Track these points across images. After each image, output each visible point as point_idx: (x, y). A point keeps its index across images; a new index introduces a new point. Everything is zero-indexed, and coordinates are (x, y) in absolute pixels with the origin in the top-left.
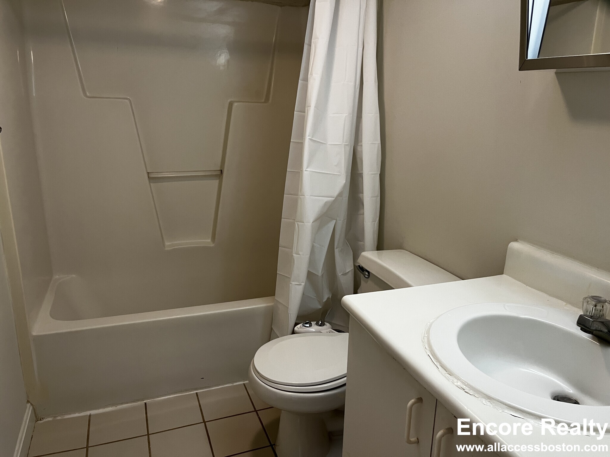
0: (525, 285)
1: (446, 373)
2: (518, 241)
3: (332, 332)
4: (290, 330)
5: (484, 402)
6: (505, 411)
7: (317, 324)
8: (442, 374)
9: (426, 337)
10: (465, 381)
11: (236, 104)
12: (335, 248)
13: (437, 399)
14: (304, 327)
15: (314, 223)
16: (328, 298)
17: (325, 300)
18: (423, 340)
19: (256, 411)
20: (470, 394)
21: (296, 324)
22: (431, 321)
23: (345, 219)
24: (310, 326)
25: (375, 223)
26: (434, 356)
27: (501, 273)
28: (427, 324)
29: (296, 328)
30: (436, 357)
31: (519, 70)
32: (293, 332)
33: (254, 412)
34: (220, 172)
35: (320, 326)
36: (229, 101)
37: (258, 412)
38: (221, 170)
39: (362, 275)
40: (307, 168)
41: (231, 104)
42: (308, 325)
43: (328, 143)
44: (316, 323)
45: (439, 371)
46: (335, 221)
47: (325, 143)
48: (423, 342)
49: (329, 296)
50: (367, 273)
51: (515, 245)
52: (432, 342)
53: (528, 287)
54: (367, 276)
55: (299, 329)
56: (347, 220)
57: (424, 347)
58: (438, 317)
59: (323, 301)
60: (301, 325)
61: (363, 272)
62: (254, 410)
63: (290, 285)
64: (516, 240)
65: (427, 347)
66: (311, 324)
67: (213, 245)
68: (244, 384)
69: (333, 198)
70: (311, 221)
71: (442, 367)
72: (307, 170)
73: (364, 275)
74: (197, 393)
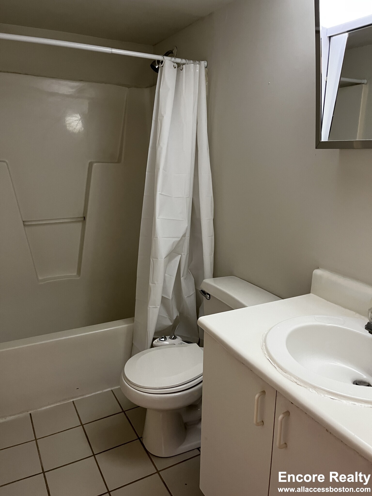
0: (326, 301)
1: (282, 371)
2: (320, 269)
3: (183, 343)
4: (150, 345)
5: (311, 390)
6: (326, 396)
7: (171, 338)
8: (279, 372)
9: (264, 345)
10: (297, 377)
11: (95, 164)
12: (181, 277)
13: (277, 391)
14: (161, 341)
15: (165, 259)
16: (177, 316)
17: (174, 318)
18: (263, 348)
19: (123, 411)
20: (301, 386)
21: (154, 339)
22: (266, 333)
23: (188, 254)
24: (165, 340)
25: (211, 257)
26: (272, 359)
27: (309, 292)
28: (263, 335)
29: (154, 342)
30: (274, 360)
31: (316, 148)
32: (152, 346)
33: (122, 413)
34: (83, 218)
35: (173, 339)
36: (89, 161)
37: (125, 412)
38: (84, 217)
39: (204, 298)
40: (158, 216)
41: (91, 164)
42: (163, 339)
43: (174, 196)
44: (169, 337)
45: (277, 370)
46: (180, 255)
47: (171, 196)
48: (263, 350)
49: (178, 315)
50: (208, 296)
51: (317, 272)
52: (269, 348)
53: (328, 302)
54: (208, 298)
55: (156, 343)
56: (189, 254)
57: (263, 353)
58: (270, 330)
59: (173, 319)
60: (158, 339)
61: (205, 295)
62: (121, 411)
63: (148, 308)
64: (318, 268)
65: (266, 353)
66: (166, 338)
67: (79, 278)
68: (112, 390)
69: (179, 238)
70: (164, 257)
71: (279, 367)
72: (159, 217)
73: (206, 297)
74: (73, 402)
